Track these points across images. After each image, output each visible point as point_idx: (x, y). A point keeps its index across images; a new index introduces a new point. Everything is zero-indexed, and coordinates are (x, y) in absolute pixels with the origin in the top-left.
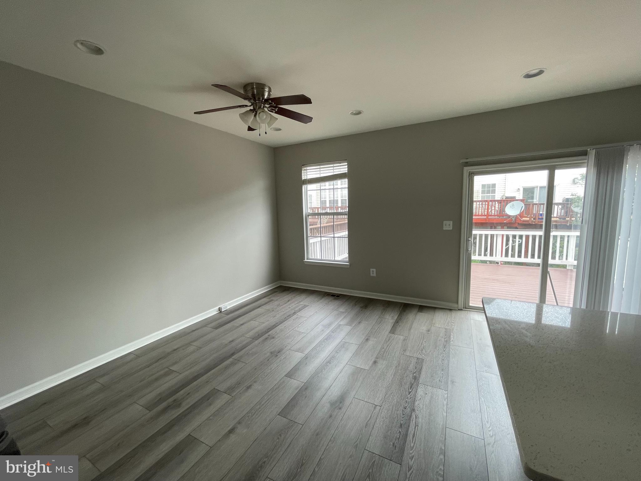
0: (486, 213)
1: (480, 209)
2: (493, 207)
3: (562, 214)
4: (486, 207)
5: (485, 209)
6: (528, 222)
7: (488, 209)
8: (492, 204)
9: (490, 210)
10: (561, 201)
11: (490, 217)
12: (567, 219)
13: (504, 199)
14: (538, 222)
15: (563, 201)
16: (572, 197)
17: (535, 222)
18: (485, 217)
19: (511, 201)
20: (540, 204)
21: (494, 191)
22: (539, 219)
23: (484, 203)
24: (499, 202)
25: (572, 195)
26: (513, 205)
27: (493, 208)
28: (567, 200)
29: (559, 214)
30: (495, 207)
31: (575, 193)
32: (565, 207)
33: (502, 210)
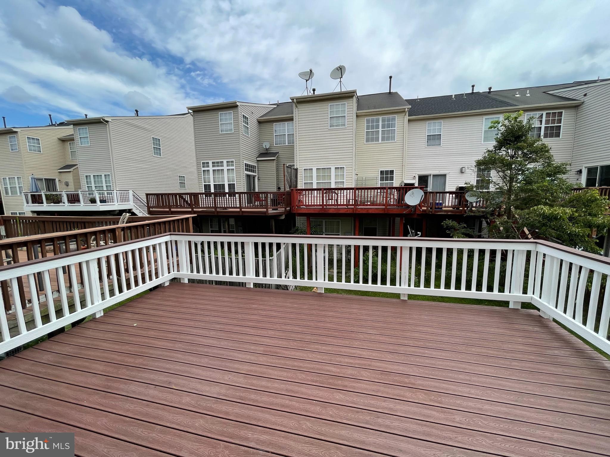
0: (384, 201)
1: (379, 197)
2: (392, 195)
3: (456, 204)
4: (385, 195)
5: (384, 197)
6: (426, 211)
7: (387, 198)
8: (391, 192)
9: (388, 199)
10: (454, 190)
11: (388, 207)
12: (460, 208)
13: (403, 186)
14: (435, 212)
15: (457, 189)
16: (465, 185)
17: (432, 212)
18: (384, 207)
19: (410, 189)
20: (437, 193)
21: (392, 179)
22: (436, 208)
23: (382, 191)
24: (398, 190)
25: (466, 183)
26: (413, 194)
27: (392, 197)
28: (461, 188)
29: (453, 204)
30: (394, 195)
31: (469, 181)
32: (459, 196)
33: (401, 198)
